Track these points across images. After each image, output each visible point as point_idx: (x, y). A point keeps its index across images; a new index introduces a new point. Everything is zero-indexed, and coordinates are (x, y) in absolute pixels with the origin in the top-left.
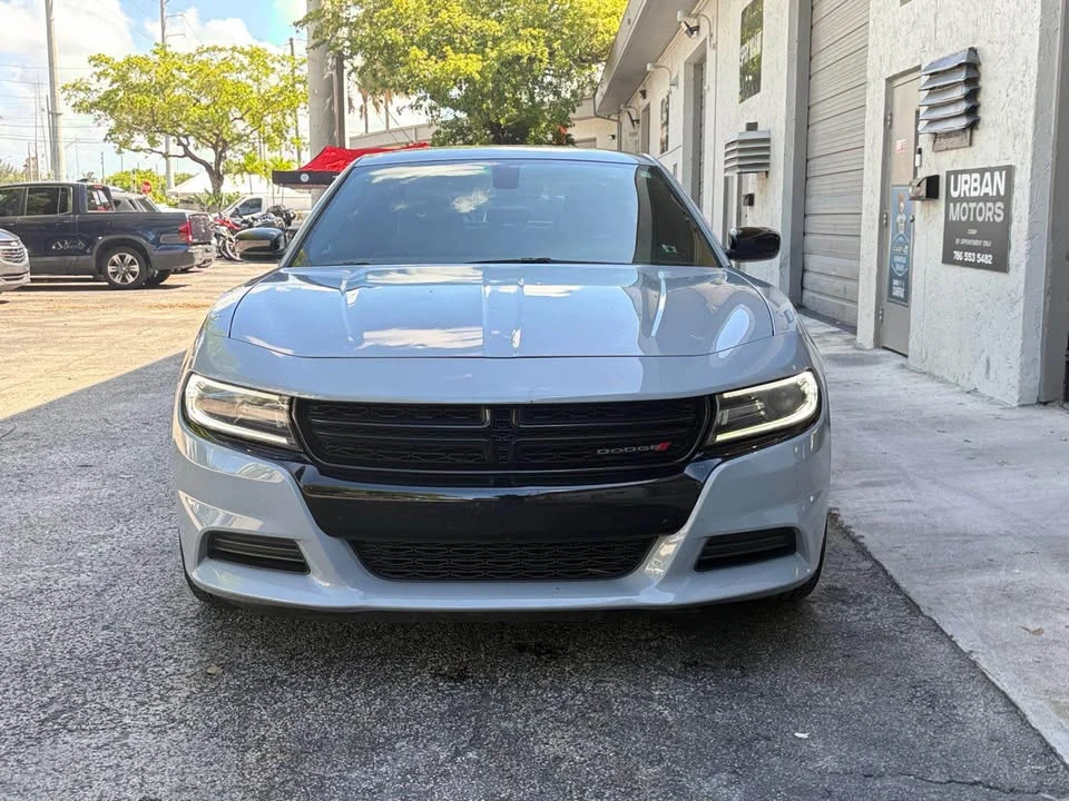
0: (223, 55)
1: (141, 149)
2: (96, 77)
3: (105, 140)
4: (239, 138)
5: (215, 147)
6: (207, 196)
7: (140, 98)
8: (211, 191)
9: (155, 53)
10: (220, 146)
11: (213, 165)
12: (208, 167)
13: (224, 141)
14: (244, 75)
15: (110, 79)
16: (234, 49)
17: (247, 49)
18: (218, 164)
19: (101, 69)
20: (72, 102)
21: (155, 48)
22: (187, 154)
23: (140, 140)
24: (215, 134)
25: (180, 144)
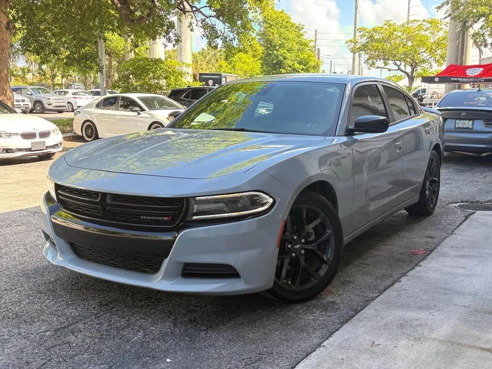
0: (419, 23)
1: (379, 68)
2: (360, 37)
3: (365, 63)
4: (424, 61)
5: (412, 66)
6: (406, 88)
7: (377, 44)
8: (408, 85)
9: (385, 25)
10: (414, 66)
11: (410, 74)
12: (408, 75)
13: (416, 63)
14: (428, 32)
15: (366, 37)
16: (424, 21)
17: (430, 20)
18: (412, 72)
19: (362, 33)
20: (350, 48)
21: (385, 22)
22: (399, 69)
23: (380, 63)
24: (412, 60)
25: (396, 64)
